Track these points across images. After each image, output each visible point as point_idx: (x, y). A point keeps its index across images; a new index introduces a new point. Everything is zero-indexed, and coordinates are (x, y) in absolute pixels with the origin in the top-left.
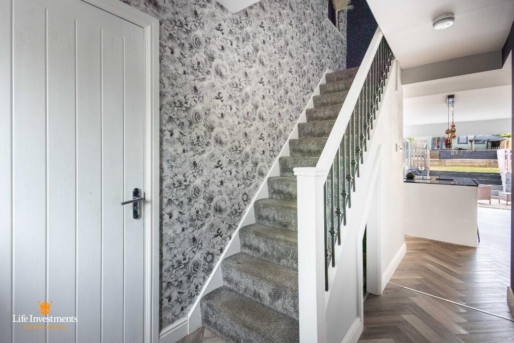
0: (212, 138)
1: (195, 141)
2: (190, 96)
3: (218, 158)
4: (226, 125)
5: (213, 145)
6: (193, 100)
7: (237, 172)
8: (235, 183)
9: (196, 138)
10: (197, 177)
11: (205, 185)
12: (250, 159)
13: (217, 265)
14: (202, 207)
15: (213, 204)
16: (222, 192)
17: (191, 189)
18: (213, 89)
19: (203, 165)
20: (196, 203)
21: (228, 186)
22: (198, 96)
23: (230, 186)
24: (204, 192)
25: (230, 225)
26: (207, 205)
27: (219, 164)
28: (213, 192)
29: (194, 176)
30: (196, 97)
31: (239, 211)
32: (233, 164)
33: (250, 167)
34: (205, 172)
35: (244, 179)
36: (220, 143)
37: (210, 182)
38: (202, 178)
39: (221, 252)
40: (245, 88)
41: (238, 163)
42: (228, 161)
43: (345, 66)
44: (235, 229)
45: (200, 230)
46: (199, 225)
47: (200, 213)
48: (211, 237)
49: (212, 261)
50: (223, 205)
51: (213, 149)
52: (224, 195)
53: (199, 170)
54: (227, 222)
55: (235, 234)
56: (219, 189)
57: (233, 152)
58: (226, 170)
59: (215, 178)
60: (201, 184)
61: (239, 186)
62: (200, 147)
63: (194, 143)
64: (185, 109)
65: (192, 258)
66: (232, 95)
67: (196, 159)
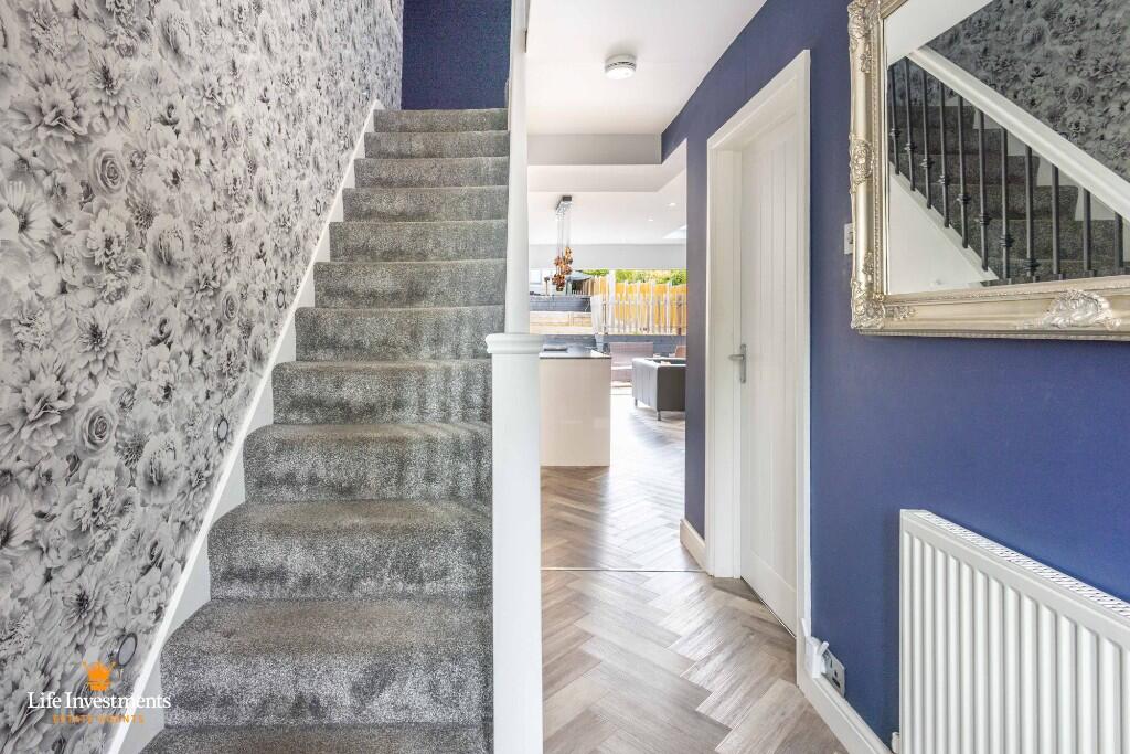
0: (147, 247)
1: (98, 254)
2: (90, 97)
3: (162, 311)
4: (185, 211)
5: (148, 271)
6: (98, 111)
7: (205, 353)
8: (201, 387)
9: (102, 245)
10: (100, 379)
11: (123, 405)
12: (236, 313)
13: (148, 668)
14: (110, 479)
15: (141, 466)
16: (166, 422)
17: (79, 423)
18: (155, 90)
19: (118, 337)
20: (93, 471)
21: (183, 400)
22: (113, 103)
23: (188, 398)
24: (119, 427)
25: (183, 523)
26: (126, 469)
27: (162, 333)
28: (144, 424)
29: (91, 375)
30: (108, 104)
31: (206, 474)
32: (198, 330)
33: (234, 337)
34: (125, 363)
35: (222, 374)
36: (169, 263)
37: (136, 392)
38: (116, 381)
39: (157, 619)
40: (230, 106)
41: (208, 328)
42: (185, 323)
43: (399, 100)
44: (196, 531)
45: (100, 565)
46: (100, 545)
47: (104, 502)
48: (134, 575)
49: (132, 660)
50: (168, 464)
51: (147, 283)
52: (173, 429)
53: (108, 354)
54: (178, 514)
55: (197, 547)
56: (160, 411)
57: (199, 295)
58: (181, 349)
59: (150, 379)
60: (112, 400)
61: (208, 397)
62: (112, 276)
63: (97, 262)
64: (71, 139)
65: (74, 671)
66: (202, 120)
67: (98, 316)
